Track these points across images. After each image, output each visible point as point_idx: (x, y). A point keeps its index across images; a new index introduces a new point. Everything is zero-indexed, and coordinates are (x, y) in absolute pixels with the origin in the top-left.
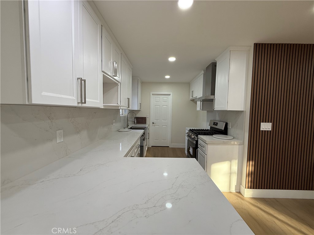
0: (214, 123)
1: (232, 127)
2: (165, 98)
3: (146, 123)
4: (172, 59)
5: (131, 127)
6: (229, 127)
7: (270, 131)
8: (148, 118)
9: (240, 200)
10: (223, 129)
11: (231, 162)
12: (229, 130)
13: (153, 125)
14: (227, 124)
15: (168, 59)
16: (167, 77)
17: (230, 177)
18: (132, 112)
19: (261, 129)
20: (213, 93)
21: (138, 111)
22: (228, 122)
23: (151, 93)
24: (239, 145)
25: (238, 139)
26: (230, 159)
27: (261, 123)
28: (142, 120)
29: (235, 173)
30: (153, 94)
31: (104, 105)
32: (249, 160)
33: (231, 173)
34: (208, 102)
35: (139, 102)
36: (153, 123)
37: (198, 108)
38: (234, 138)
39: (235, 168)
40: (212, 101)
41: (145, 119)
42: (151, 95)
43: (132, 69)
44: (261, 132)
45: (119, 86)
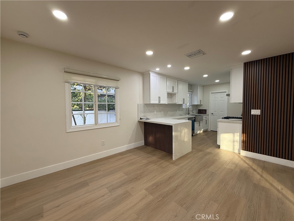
2: (222, 94)
3: (206, 113)
11: (234, 134)
16: (217, 81)
19: (251, 114)
21: (200, 105)
27: (252, 110)
28: (203, 112)
36: (212, 114)
41: (205, 111)
42: (210, 93)
43: (188, 83)
44: (252, 116)
45: (177, 94)
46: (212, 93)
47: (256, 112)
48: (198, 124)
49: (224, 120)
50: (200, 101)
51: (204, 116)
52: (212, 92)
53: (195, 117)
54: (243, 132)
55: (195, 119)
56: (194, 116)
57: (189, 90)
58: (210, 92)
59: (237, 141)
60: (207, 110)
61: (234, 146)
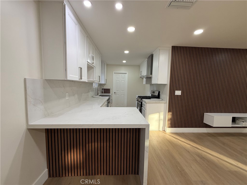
0: (153, 92)
1: (162, 94)
2: (123, 75)
3: (110, 93)
4: (127, 52)
5: (100, 95)
6: (161, 94)
7: (180, 95)
8: (111, 89)
9: (163, 134)
10: (157, 95)
11: (160, 113)
12: (160, 95)
13: (114, 94)
14: (159, 92)
15: (124, 52)
16: (124, 62)
17: (159, 122)
18: (100, 85)
19: (176, 94)
20: (151, 74)
21: (105, 84)
22: (160, 91)
23: (114, 72)
24: (165, 103)
25: (164, 100)
26: (159, 112)
27: (176, 91)
28: (107, 91)
29: (162, 120)
30: (114, 73)
31: (88, 80)
32: (169, 112)
33: (159, 120)
34: (149, 79)
35: (105, 78)
36: (115, 93)
37: (144, 83)
38: (162, 100)
39: (162, 117)
40: (151, 78)
41: (109, 90)
43: (101, 57)
44: (175, 96)
45: (95, 69)
47: (178, 93)
53: (109, 99)
61: (159, 124)
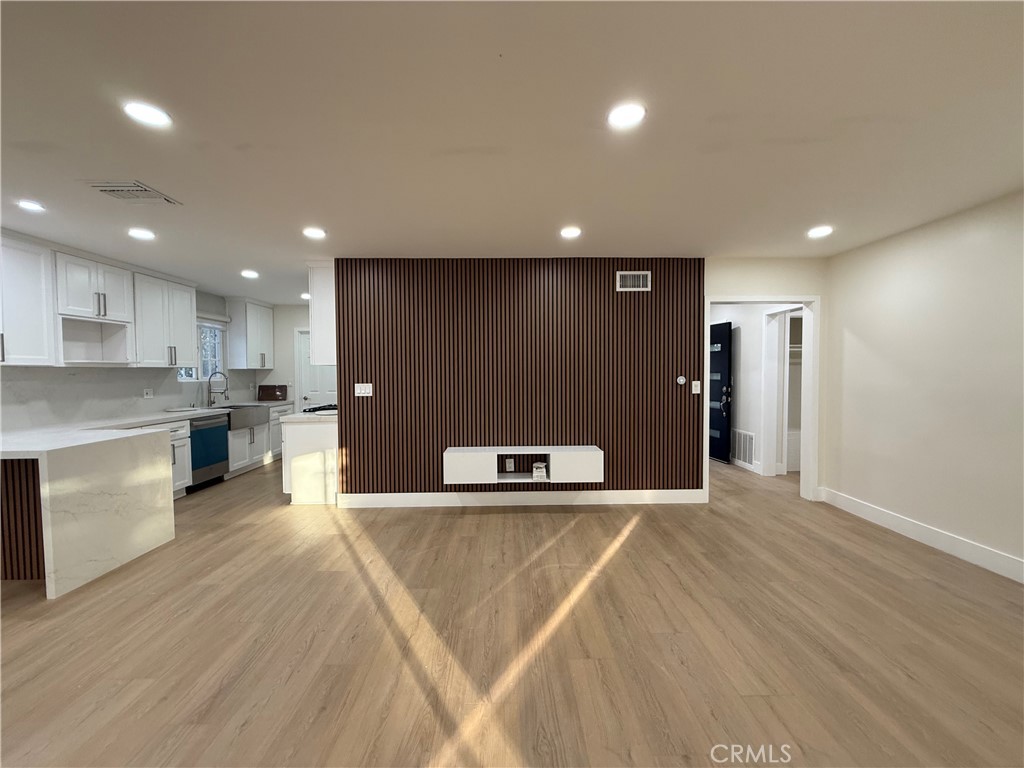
3: (286, 399)
7: (371, 397)
8: (291, 386)
11: (324, 453)
13: (304, 404)
17: (325, 478)
19: (357, 395)
27: (355, 385)
36: (306, 398)
39: (332, 463)
41: (283, 389)
42: (296, 333)
43: (196, 288)
44: (356, 399)
45: (130, 328)
46: (301, 333)
47: (364, 390)
48: (247, 439)
49: (308, 415)
50: (259, 357)
51: (274, 408)
52: (301, 329)
53: (229, 415)
54: (341, 446)
55: (229, 421)
56: (227, 411)
57: (201, 315)
58: (297, 330)
59: (333, 473)
60: (289, 389)
61: (326, 486)
